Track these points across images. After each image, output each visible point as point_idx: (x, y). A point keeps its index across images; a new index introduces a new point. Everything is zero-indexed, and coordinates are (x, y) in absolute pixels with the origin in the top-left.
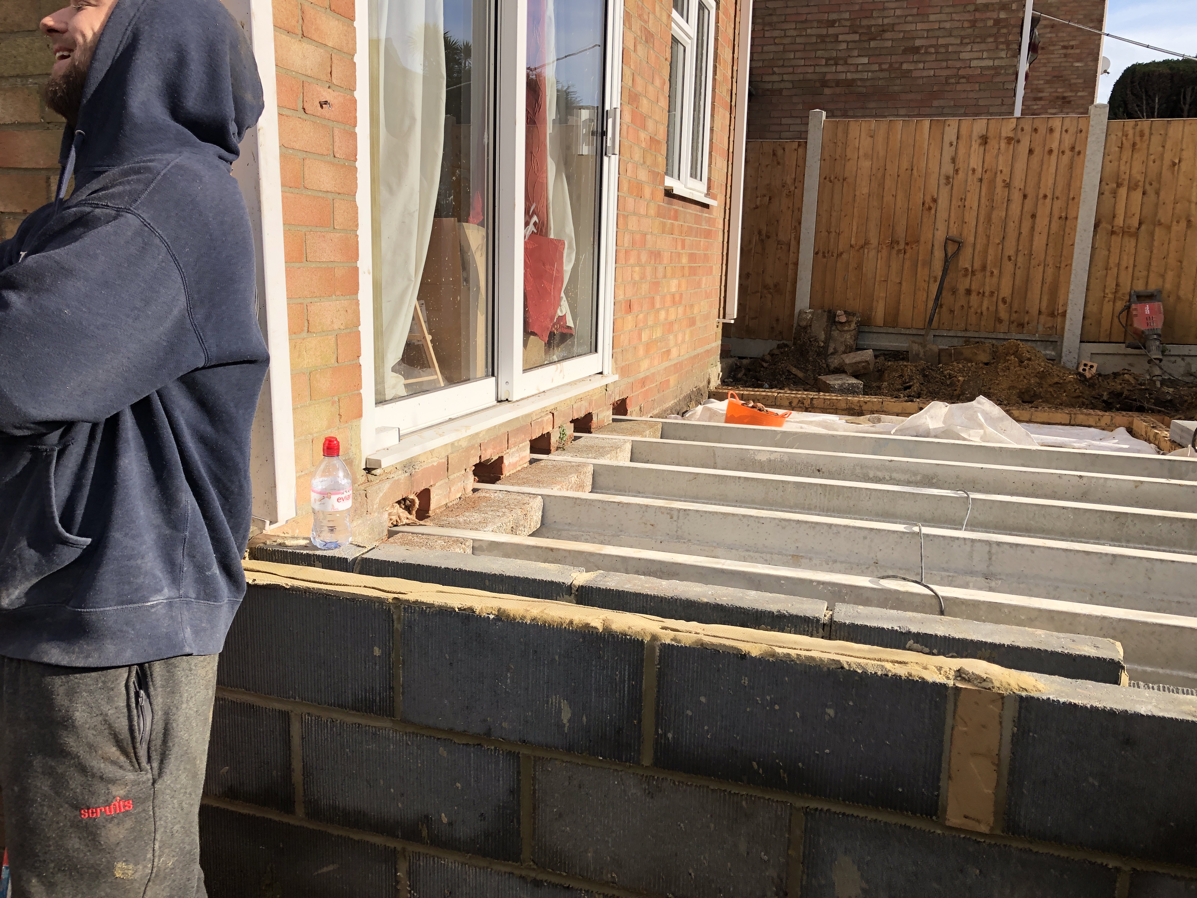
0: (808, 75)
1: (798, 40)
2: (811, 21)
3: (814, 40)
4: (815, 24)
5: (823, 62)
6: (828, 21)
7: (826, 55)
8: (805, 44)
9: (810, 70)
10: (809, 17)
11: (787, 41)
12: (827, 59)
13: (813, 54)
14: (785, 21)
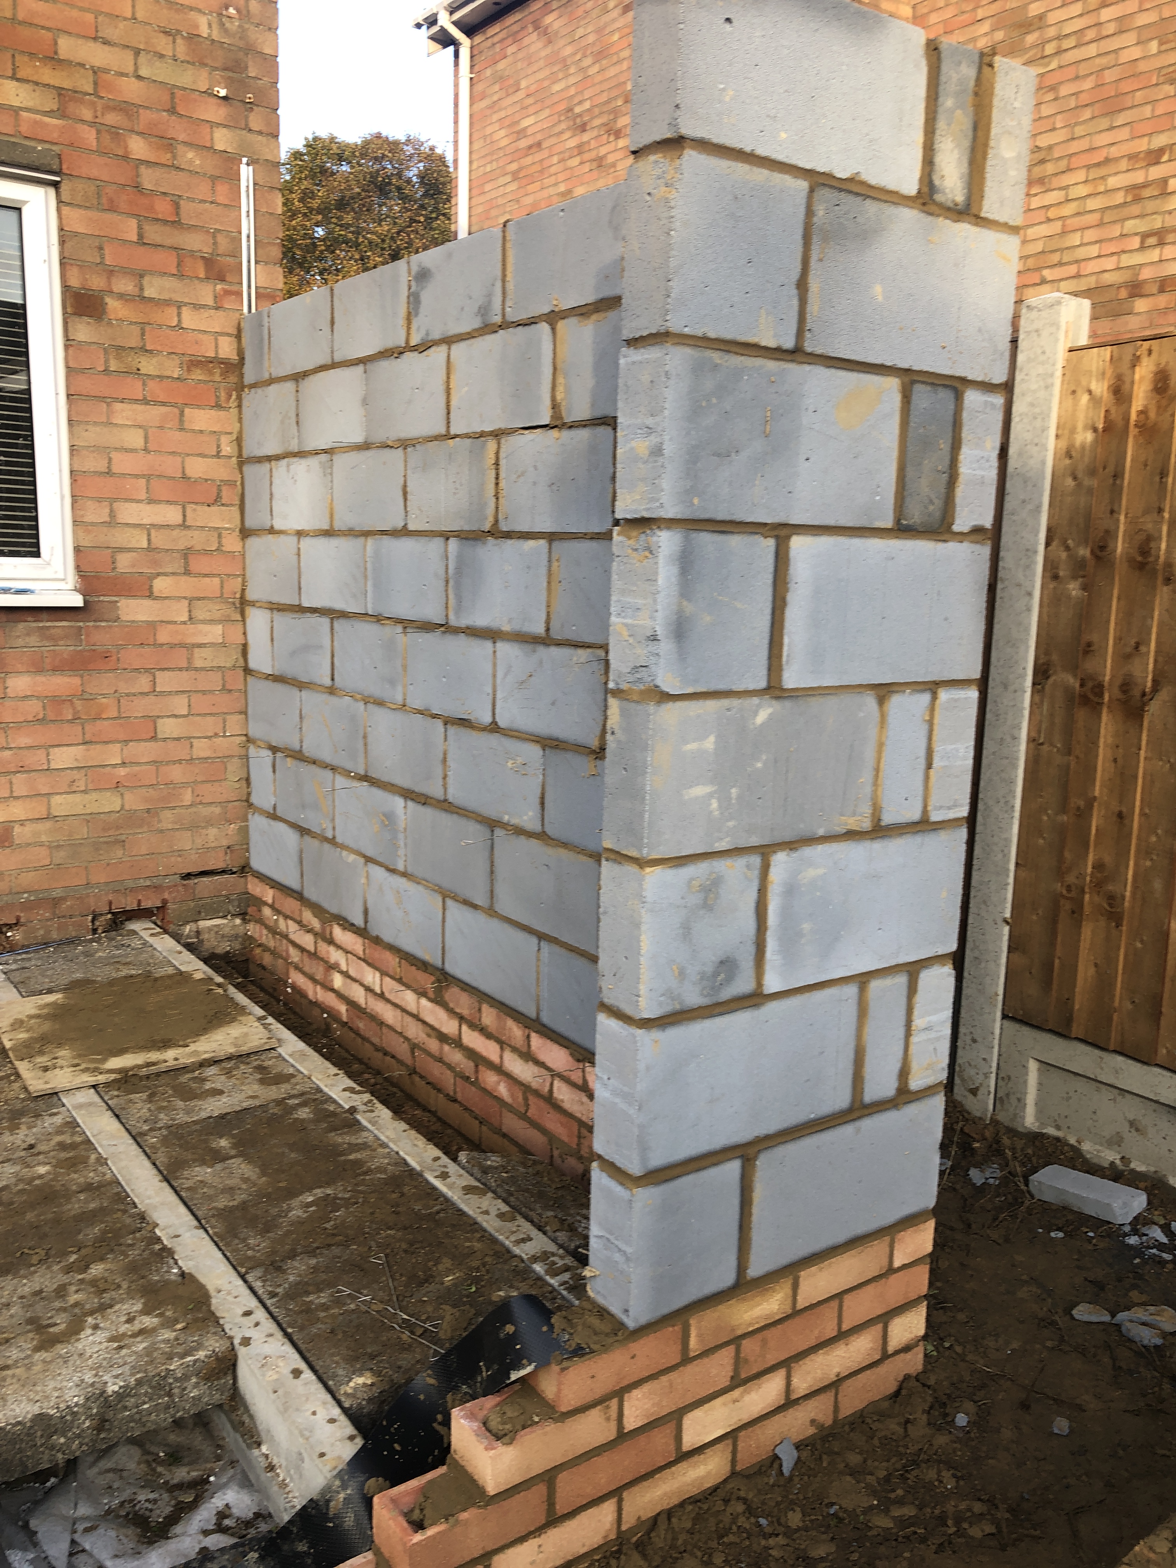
0: (1106, 276)
1: (1092, 204)
2: (1116, 160)
3: (1119, 198)
4: (1124, 165)
5: (1136, 242)
6: (1149, 152)
7: (1142, 226)
8: (1104, 210)
9: (1109, 263)
10: (1114, 152)
11: (1068, 210)
12: (1145, 236)
13: (1116, 231)
14: (1069, 170)
